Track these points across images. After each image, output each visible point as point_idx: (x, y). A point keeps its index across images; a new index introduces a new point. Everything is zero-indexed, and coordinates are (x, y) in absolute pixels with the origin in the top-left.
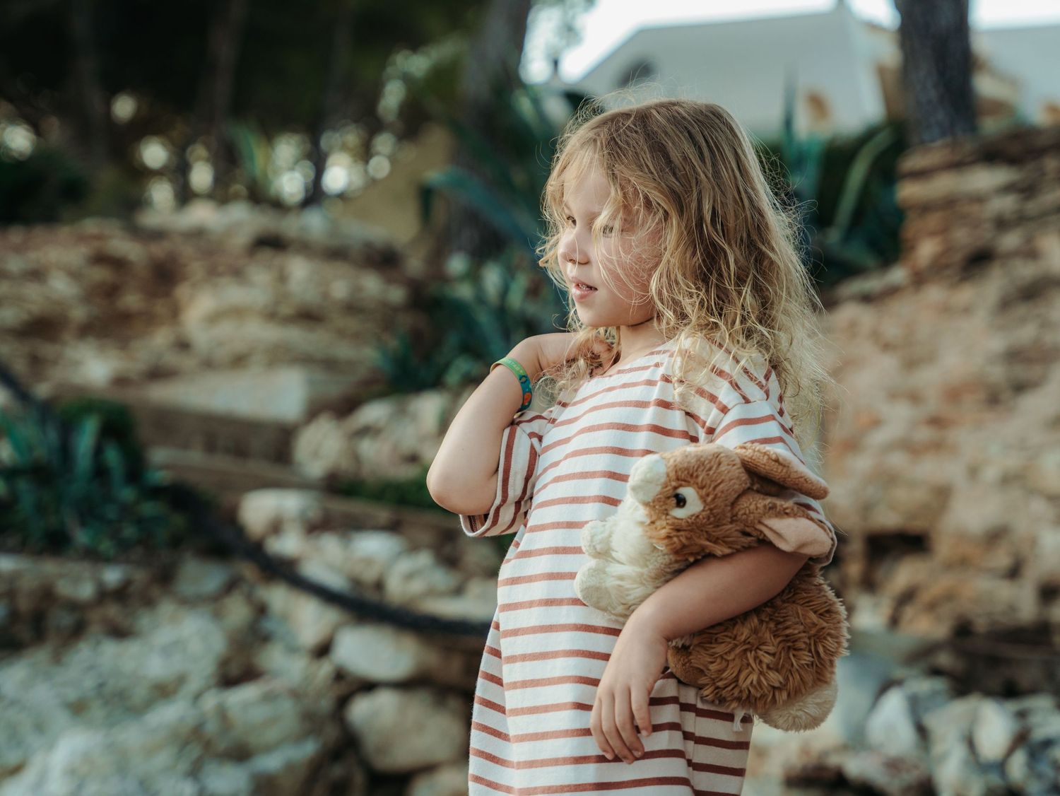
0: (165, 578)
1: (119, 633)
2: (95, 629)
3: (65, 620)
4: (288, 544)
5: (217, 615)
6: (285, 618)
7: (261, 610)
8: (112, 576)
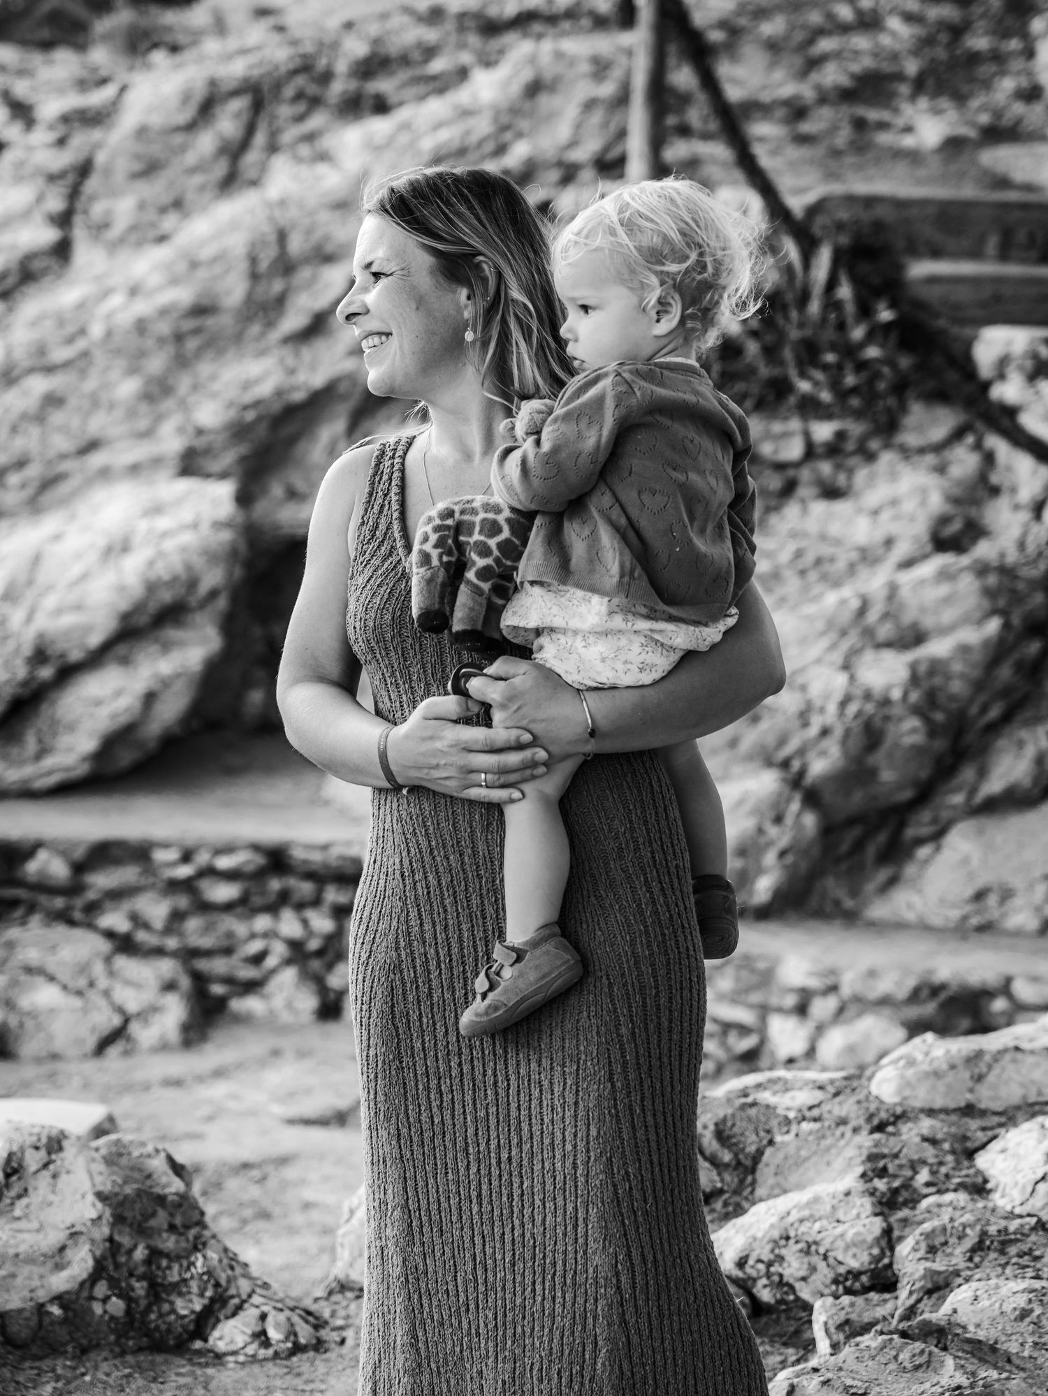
0: (888, 427)
1: (831, 492)
2: (804, 491)
3: (774, 482)
4: (1009, 391)
5: (941, 469)
6: (1009, 469)
7: (989, 459)
8: (823, 431)
